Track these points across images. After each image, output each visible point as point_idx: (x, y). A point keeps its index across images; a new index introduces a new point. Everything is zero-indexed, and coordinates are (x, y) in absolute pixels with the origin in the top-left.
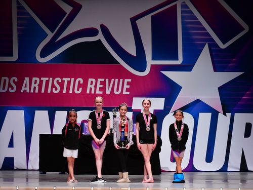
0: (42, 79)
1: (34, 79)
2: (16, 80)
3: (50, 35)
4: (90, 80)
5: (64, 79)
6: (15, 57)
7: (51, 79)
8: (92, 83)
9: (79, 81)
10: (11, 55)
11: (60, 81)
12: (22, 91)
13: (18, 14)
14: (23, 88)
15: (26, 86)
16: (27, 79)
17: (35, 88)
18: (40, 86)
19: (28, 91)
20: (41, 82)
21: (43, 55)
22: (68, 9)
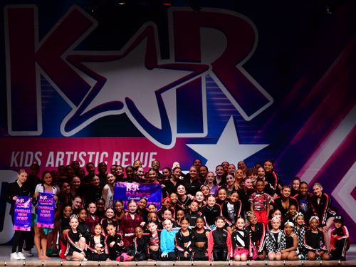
0: (67, 153)
1: (59, 153)
2: (41, 155)
3: (75, 109)
4: (115, 154)
5: (89, 153)
6: (39, 132)
7: (76, 153)
8: (117, 156)
9: (105, 155)
10: (36, 129)
11: (85, 155)
12: (47, 166)
13: (42, 88)
14: (48, 163)
15: (50, 161)
16: (52, 154)
17: (60, 162)
18: (65, 160)
19: (53, 166)
20: (66, 156)
21: (68, 128)
22: (92, 83)
